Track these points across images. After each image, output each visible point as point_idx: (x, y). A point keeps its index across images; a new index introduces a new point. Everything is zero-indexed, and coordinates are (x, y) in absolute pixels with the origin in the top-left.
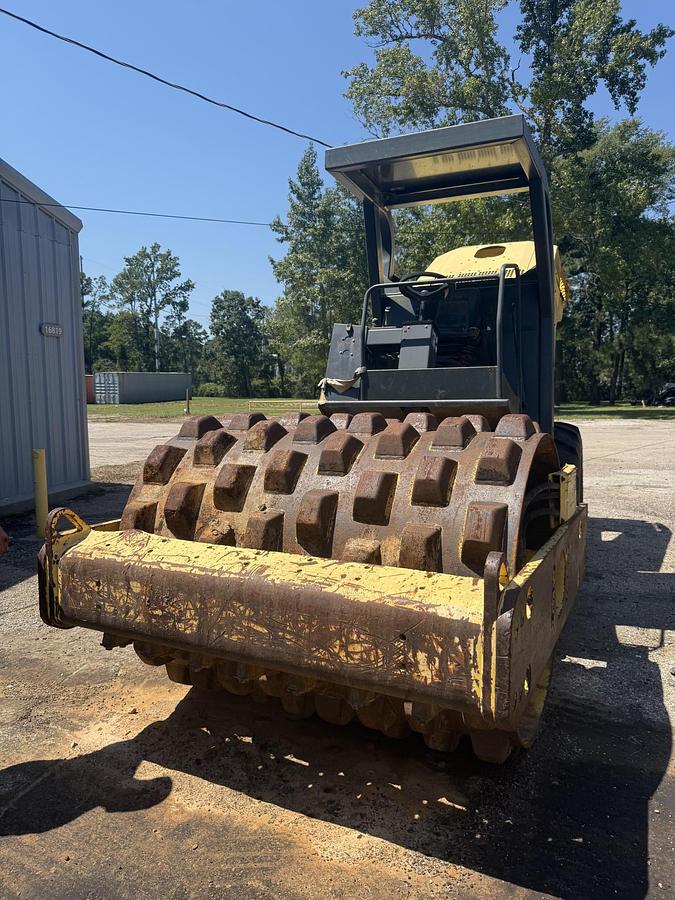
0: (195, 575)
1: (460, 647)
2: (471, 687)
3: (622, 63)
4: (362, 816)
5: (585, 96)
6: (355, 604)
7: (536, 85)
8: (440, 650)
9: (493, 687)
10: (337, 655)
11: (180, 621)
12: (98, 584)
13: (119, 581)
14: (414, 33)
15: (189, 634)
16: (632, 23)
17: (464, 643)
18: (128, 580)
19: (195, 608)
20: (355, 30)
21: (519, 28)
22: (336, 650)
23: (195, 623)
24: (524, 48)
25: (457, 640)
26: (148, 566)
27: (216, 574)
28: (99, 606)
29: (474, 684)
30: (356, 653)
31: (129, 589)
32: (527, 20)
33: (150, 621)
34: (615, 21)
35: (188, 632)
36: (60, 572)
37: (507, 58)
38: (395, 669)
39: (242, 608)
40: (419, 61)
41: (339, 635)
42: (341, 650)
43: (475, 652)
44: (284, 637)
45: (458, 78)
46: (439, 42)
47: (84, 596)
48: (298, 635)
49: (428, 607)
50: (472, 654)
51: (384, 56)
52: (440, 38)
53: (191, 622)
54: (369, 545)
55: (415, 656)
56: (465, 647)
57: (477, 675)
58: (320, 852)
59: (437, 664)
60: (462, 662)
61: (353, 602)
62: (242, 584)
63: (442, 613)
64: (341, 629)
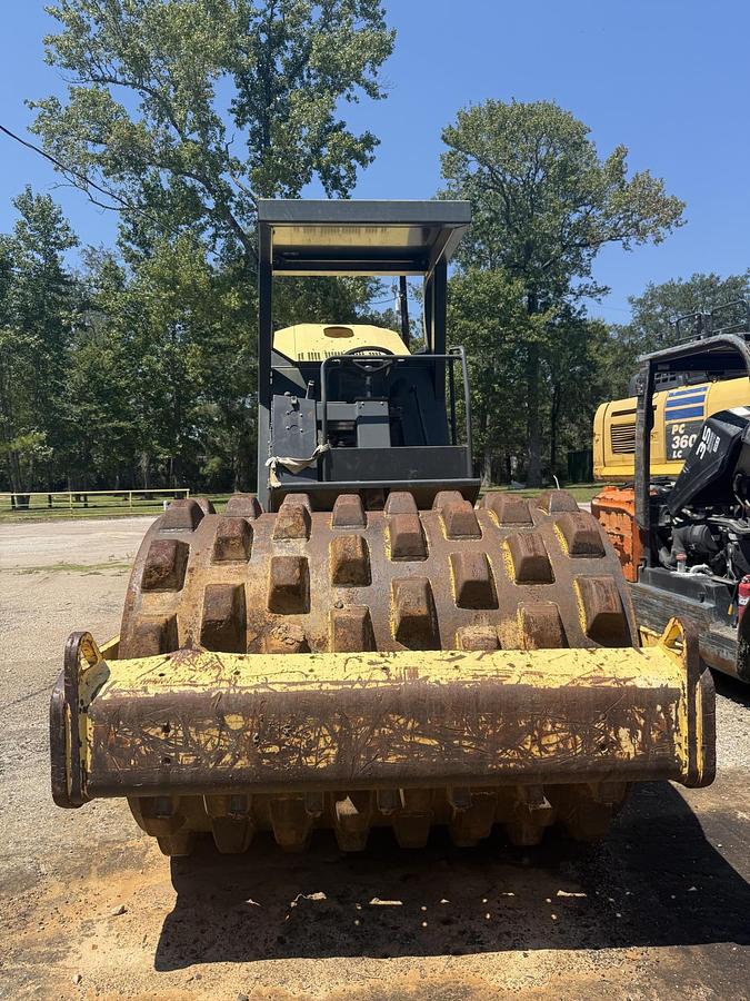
0: (328, 691)
1: (662, 715)
2: (674, 751)
3: (337, 160)
4: (508, 934)
5: (301, 184)
6: (546, 692)
7: (253, 164)
8: (642, 721)
9: (699, 746)
10: (529, 752)
11: (308, 754)
12: (166, 729)
13: (204, 718)
14: (119, 79)
15: (324, 768)
16: (342, 125)
17: (666, 711)
18: (220, 716)
19: (332, 733)
20: (45, 57)
21: (234, 102)
22: (528, 747)
23: (333, 752)
24: (240, 124)
25: (659, 708)
26: (252, 691)
27: (358, 686)
28: (167, 760)
29: (677, 748)
30: (551, 745)
31: (223, 726)
32: (242, 96)
33: (259, 763)
34: (329, 120)
35: (321, 766)
36: (90, 723)
37: (223, 130)
38: (596, 752)
39: (402, 721)
40: (121, 110)
41: (530, 729)
42: (533, 745)
43: (677, 717)
44: (461, 745)
45: (168, 139)
46: (148, 95)
47: (138, 750)
48: (478, 740)
49: (626, 680)
50: (674, 718)
51: (79, 94)
52: (150, 92)
53: (327, 752)
54: (486, 631)
55: (616, 733)
56: (667, 713)
57: (681, 739)
58: (503, 986)
59: (640, 736)
60: (665, 729)
61: (544, 690)
62: (399, 692)
63: (641, 684)
64: (534, 722)
